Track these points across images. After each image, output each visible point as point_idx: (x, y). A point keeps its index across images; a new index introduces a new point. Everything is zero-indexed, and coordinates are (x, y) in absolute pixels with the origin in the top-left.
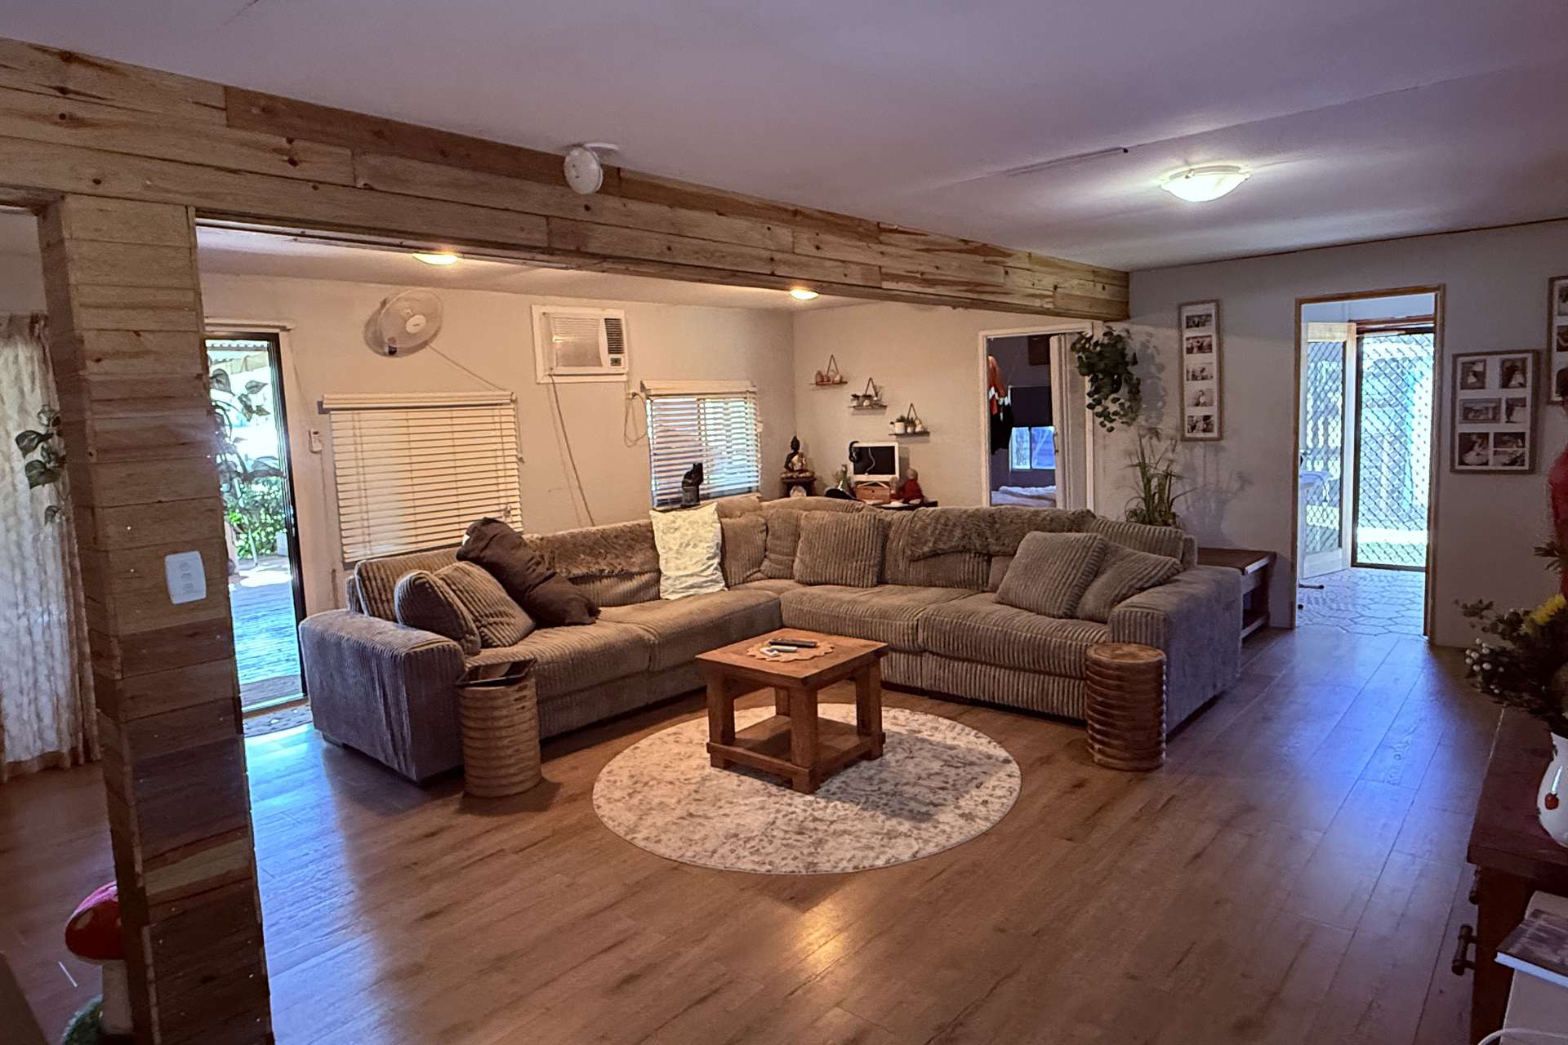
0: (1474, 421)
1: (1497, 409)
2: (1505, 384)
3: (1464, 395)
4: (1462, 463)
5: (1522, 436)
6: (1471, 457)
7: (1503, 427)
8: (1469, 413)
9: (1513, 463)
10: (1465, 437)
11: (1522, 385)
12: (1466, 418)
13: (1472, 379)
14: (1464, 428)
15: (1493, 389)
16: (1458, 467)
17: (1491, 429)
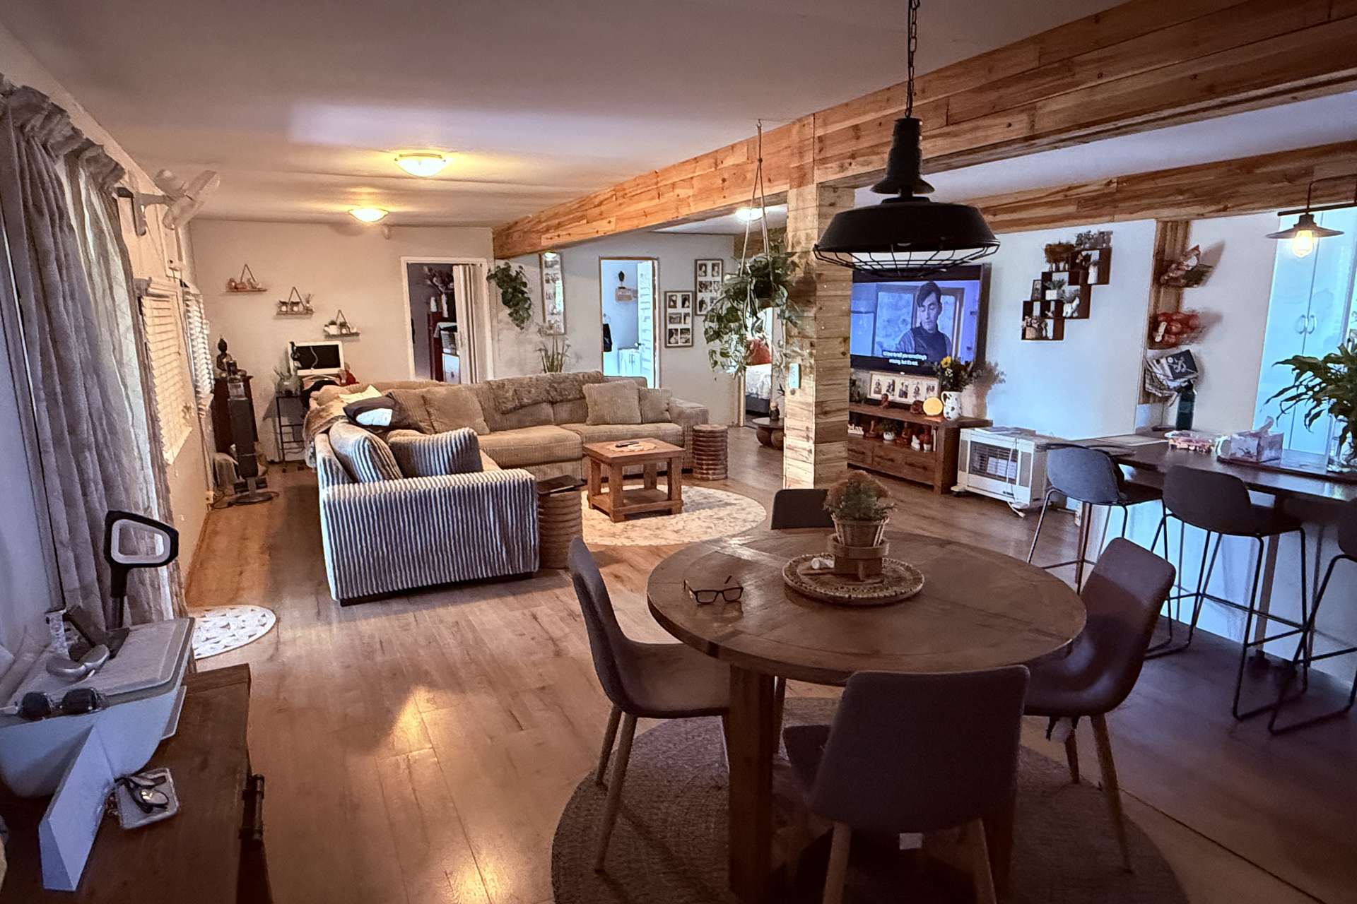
0: (674, 323)
1: (680, 318)
2: (683, 306)
3: (670, 311)
4: (670, 343)
5: (688, 330)
6: (672, 340)
7: (682, 326)
8: (672, 320)
9: (686, 342)
10: (670, 330)
11: (688, 307)
12: (670, 322)
13: (672, 304)
14: (670, 326)
15: (680, 309)
16: (668, 345)
17: (679, 327)
